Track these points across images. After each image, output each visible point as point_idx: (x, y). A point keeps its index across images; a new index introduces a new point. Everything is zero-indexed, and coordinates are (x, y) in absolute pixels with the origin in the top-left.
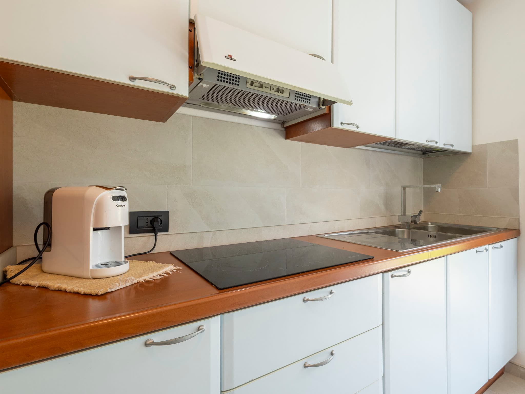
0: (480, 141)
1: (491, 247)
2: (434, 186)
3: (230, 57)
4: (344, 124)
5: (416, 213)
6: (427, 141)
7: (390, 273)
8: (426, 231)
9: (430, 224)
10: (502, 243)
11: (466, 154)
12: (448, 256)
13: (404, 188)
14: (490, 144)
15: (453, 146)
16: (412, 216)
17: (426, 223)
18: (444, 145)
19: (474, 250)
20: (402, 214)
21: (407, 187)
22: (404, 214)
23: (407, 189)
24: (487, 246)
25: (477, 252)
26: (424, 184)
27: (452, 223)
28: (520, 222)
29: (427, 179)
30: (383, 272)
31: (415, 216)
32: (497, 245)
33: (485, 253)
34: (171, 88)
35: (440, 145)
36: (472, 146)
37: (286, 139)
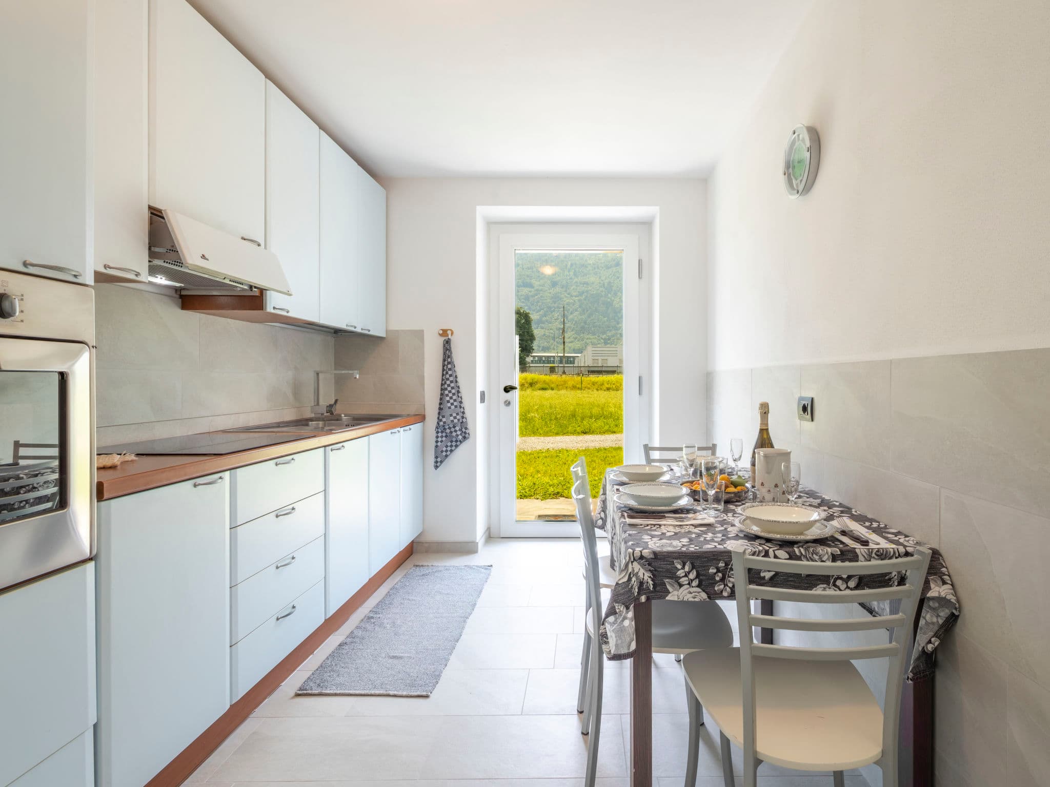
0: (395, 326)
1: (402, 429)
2: (350, 372)
3: (203, 257)
4: (277, 309)
5: (332, 402)
6: (347, 325)
7: (330, 447)
8: (340, 422)
9: (343, 415)
10: (411, 427)
11: (380, 339)
12: (370, 436)
13: (318, 374)
14: (402, 331)
15: (369, 331)
16: (327, 406)
17: (340, 415)
18: (362, 329)
19: (389, 432)
20: (316, 404)
21: (322, 372)
22: (318, 404)
23: (320, 374)
24: (399, 429)
25: (391, 433)
26: (336, 369)
27: (368, 413)
28: (426, 407)
29: (339, 363)
30: (325, 446)
31: (331, 406)
32: (407, 428)
33: (397, 434)
34: (136, 275)
35: (358, 330)
36: (387, 331)
37: (182, 309)
